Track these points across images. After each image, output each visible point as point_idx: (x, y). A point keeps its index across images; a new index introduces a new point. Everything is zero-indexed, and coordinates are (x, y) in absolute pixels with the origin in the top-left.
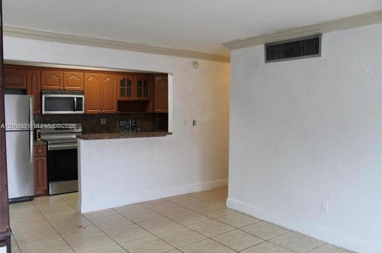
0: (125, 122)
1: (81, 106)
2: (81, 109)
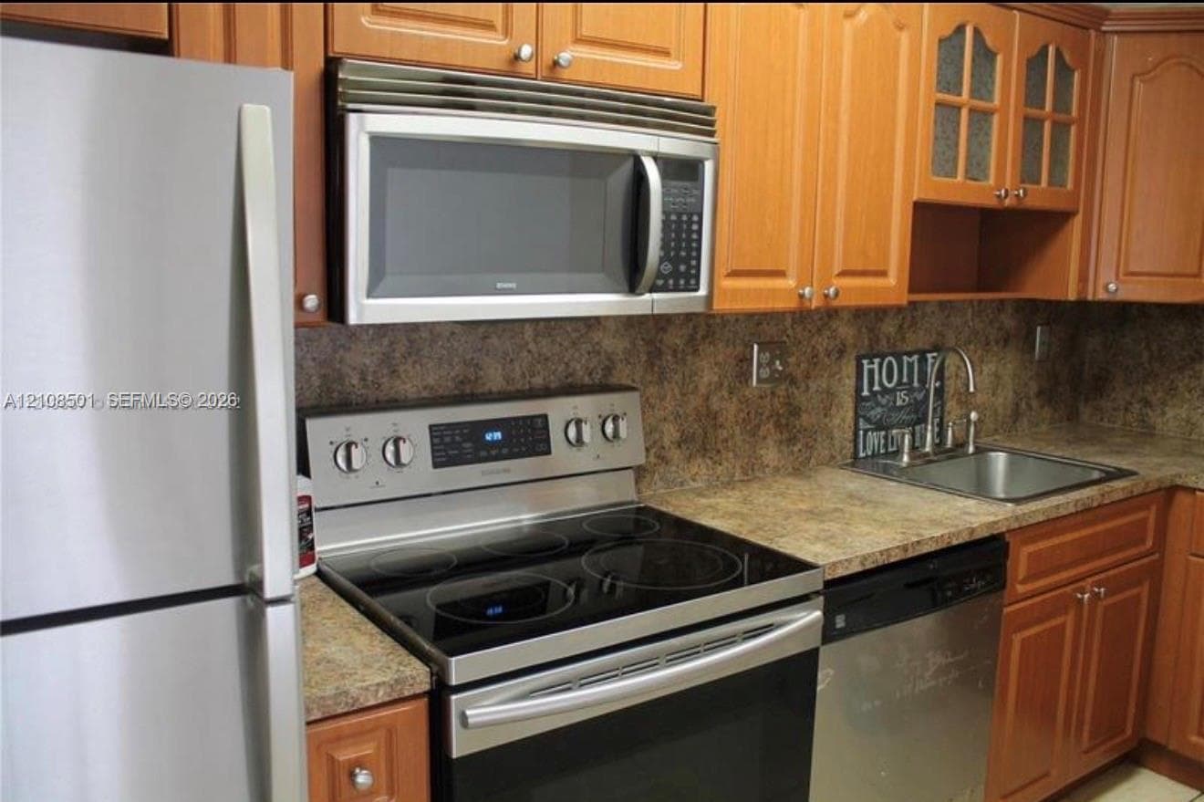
0: (890, 365)
1: (689, 240)
2: (689, 267)
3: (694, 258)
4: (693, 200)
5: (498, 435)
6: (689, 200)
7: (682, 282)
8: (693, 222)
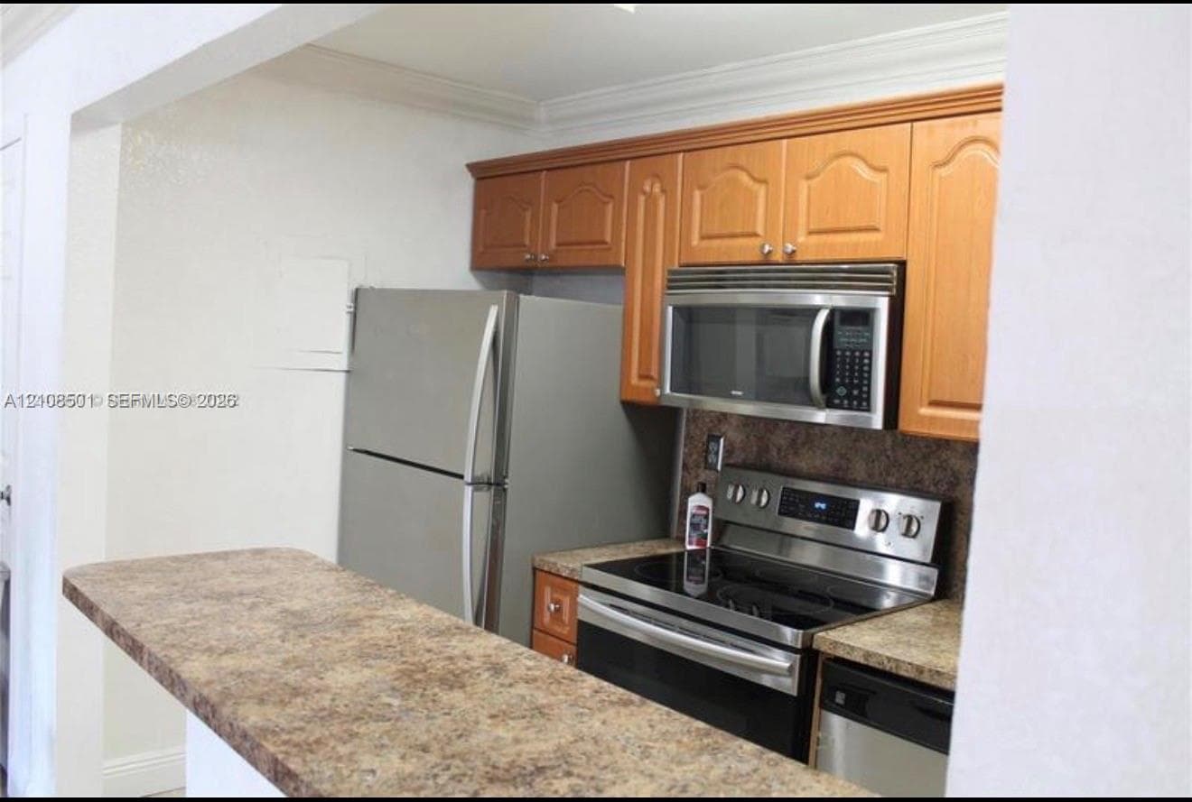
1: (861, 371)
2: (861, 392)
3: (865, 385)
4: (865, 340)
5: (823, 506)
6: (861, 340)
7: (855, 403)
8: (864, 358)
